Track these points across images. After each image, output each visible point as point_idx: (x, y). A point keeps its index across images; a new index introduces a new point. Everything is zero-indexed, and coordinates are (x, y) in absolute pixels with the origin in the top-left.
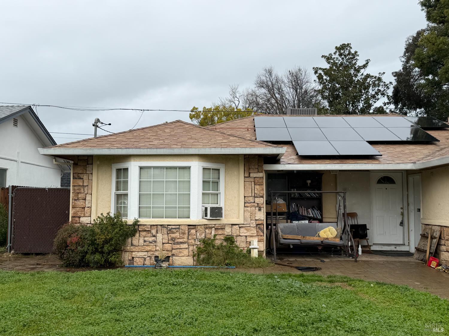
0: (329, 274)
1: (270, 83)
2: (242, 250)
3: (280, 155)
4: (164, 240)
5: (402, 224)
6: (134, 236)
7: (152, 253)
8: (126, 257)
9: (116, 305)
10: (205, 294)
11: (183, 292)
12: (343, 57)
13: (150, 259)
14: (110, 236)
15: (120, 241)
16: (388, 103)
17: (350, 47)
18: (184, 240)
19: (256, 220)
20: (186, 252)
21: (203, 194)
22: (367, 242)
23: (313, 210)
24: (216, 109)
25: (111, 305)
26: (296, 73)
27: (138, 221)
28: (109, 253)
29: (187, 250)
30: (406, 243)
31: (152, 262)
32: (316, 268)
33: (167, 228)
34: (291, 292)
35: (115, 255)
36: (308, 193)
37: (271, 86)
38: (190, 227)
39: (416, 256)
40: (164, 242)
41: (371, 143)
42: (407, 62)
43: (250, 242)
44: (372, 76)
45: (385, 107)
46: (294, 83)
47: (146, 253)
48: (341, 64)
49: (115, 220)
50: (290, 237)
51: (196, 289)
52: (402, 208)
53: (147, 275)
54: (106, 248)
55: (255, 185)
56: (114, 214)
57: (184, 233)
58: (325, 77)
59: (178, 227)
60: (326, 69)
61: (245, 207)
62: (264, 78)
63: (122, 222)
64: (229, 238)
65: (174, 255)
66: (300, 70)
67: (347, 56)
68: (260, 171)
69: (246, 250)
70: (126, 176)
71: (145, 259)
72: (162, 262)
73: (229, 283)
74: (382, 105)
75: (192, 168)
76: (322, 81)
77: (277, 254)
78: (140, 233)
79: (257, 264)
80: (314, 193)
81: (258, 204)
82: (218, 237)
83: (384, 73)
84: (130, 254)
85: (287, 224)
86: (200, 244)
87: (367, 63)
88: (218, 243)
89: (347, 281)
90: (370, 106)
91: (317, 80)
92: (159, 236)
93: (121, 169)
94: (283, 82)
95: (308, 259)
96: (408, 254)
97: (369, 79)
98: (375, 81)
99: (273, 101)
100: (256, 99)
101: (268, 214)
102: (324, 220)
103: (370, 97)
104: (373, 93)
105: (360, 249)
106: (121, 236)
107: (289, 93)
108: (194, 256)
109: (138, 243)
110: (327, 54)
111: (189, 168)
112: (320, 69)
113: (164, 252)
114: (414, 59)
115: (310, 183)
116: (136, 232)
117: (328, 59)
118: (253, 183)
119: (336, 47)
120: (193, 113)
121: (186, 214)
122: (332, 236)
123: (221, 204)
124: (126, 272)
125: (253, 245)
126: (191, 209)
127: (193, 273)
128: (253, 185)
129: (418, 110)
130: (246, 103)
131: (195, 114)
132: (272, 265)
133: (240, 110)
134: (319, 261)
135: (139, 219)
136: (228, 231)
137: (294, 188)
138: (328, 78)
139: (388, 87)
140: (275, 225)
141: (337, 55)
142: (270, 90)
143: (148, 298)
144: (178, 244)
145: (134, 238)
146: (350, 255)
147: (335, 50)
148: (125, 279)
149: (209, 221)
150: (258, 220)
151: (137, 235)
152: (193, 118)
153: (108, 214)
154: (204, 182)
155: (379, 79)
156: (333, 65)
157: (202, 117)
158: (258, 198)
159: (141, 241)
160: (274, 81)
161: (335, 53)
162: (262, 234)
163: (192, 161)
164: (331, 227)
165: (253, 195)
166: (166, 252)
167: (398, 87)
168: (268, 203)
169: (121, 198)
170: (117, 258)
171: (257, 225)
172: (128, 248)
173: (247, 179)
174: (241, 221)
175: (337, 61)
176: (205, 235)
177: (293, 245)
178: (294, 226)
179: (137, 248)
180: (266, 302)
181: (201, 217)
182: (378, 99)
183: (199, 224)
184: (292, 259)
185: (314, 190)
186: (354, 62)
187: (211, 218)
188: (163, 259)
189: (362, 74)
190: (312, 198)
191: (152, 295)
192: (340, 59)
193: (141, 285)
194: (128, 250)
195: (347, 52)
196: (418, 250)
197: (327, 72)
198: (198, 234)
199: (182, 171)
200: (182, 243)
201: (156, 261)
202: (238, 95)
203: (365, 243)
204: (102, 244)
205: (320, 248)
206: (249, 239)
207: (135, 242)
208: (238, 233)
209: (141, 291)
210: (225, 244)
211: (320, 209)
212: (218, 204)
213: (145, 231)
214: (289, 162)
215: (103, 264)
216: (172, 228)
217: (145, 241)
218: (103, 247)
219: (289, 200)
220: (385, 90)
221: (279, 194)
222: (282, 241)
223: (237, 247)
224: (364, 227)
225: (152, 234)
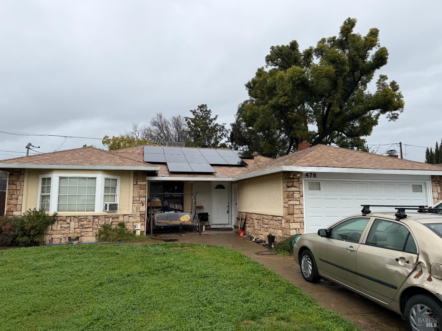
0: (182, 242)
1: (160, 123)
2: (130, 231)
3: (156, 171)
4: (75, 226)
5: (228, 212)
6: (54, 223)
7: (66, 235)
8: (47, 238)
9: (37, 268)
10: (100, 258)
11: (85, 258)
12: (202, 112)
13: (65, 239)
14: (35, 224)
15: (43, 227)
16: (228, 141)
17: (206, 107)
18: (90, 225)
19: (140, 212)
20: (91, 234)
21: (105, 195)
22: (208, 223)
23: (178, 205)
24: (122, 138)
25: (33, 267)
26: (178, 118)
27: (57, 214)
28: (34, 236)
29: (92, 232)
30: (230, 223)
31: (66, 241)
32: (175, 239)
33: (78, 218)
34: (156, 253)
35: (39, 237)
36: (176, 195)
37: (161, 125)
38: (94, 217)
39: (234, 230)
40: (75, 227)
41: (212, 165)
42: (238, 118)
43: (136, 226)
44: (219, 125)
45: (226, 144)
46: (176, 124)
47: (62, 235)
48: (202, 116)
49: (40, 213)
50: (162, 221)
51: (94, 256)
52: (228, 203)
53: (61, 249)
54: (32, 233)
55: (140, 189)
56: (39, 209)
57: (90, 221)
58: (192, 124)
59: (86, 217)
60: (192, 119)
61: (133, 203)
62: (156, 120)
63: (45, 214)
64: (122, 224)
65: (83, 236)
66: (180, 116)
67: (205, 112)
68: (144, 181)
69: (133, 231)
70: (50, 183)
71: (61, 239)
72: (73, 240)
73: (118, 251)
74: (225, 142)
75: (97, 179)
76: (190, 126)
77: (153, 233)
78: (58, 221)
79: (140, 239)
80: (179, 195)
81: (142, 201)
82: (114, 223)
83: (226, 124)
84: (50, 236)
85: (161, 214)
86: (101, 228)
87: (216, 117)
88: (114, 227)
89: (191, 246)
90: (218, 142)
91: (187, 125)
92: (72, 224)
93: (46, 178)
94: (169, 123)
95: (172, 235)
96: (230, 229)
97: (217, 127)
98: (221, 128)
99: (162, 135)
100: (151, 133)
101: (148, 208)
102: (184, 211)
103: (218, 137)
104: (220, 135)
105: (204, 227)
106: (44, 224)
107: (173, 131)
108: (96, 236)
109: (56, 228)
110: (193, 110)
111: (95, 178)
112: (189, 118)
113: (75, 234)
114: (242, 117)
115: (177, 188)
116: (55, 221)
117: (194, 112)
118: (139, 188)
119: (199, 106)
120: (105, 140)
121: (92, 208)
122: (187, 220)
123: (117, 202)
124: (46, 247)
125: (137, 227)
126: (96, 205)
127: (94, 247)
128: (139, 190)
129: (244, 146)
130: (144, 135)
131: (106, 141)
132: (149, 239)
133: (139, 140)
134: (179, 235)
135: (58, 213)
136: (121, 219)
137: (167, 191)
138: (194, 124)
139: (228, 132)
140: (153, 215)
141: (199, 111)
142: (161, 127)
143: (61, 262)
144: (85, 229)
145: (53, 225)
146: (198, 231)
147: (198, 108)
148: (45, 252)
149: (108, 213)
150: (141, 212)
151: (56, 223)
152: (105, 144)
153: (35, 209)
154: (105, 187)
155: (223, 127)
156: (196, 116)
157: (111, 143)
158: (142, 198)
159: (59, 227)
160: (163, 122)
161: (198, 110)
162: (144, 220)
163: (98, 174)
164: (187, 215)
165: (139, 196)
166: (77, 234)
167: (233, 133)
168: (149, 201)
169: (45, 198)
170: (40, 239)
171: (141, 215)
172: (49, 232)
173: (135, 186)
174: (130, 212)
175: (199, 115)
176: (105, 222)
177: (163, 226)
178: (165, 215)
179: (55, 232)
180: (138, 260)
181: (102, 210)
182: (222, 139)
183: (100, 215)
184: (162, 236)
185: (179, 193)
186: (209, 115)
187: (109, 211)
188: (74, 238)
189: (214, 123)
190: (177, 198)
191: (64, 260)
192: (201, 113)
193: (57, 255)
194: (49, 233)
195: (205, 110)
196: (235, 226)
197: (193, 121)
198: (100, 222)
199: (90, 180)
200: (88, 228)
201: (69, 240)
202: (138, 130)
203: (207, 224)
204: (29, 230)
205: (181, 228)
206: (135, 224)
207: (54, 228)
208: (128, 220)
209: (56, 259)
210: (118, 227)
211: (182, 204)
212: (115, 202)
213: (62, 220)
214: (163, 175)
215: (29, 243)
216: (81, 218)
217: (61, 227)
218: (30, 232)
219: (164, 198)
220: (226, 133)
221: (156, 195)
222: (157, 224)
223: (127, 229)
224: (207, 214)
225: (67, 222)
